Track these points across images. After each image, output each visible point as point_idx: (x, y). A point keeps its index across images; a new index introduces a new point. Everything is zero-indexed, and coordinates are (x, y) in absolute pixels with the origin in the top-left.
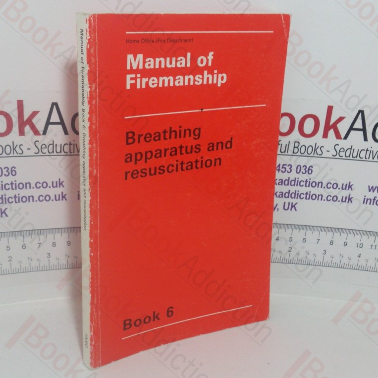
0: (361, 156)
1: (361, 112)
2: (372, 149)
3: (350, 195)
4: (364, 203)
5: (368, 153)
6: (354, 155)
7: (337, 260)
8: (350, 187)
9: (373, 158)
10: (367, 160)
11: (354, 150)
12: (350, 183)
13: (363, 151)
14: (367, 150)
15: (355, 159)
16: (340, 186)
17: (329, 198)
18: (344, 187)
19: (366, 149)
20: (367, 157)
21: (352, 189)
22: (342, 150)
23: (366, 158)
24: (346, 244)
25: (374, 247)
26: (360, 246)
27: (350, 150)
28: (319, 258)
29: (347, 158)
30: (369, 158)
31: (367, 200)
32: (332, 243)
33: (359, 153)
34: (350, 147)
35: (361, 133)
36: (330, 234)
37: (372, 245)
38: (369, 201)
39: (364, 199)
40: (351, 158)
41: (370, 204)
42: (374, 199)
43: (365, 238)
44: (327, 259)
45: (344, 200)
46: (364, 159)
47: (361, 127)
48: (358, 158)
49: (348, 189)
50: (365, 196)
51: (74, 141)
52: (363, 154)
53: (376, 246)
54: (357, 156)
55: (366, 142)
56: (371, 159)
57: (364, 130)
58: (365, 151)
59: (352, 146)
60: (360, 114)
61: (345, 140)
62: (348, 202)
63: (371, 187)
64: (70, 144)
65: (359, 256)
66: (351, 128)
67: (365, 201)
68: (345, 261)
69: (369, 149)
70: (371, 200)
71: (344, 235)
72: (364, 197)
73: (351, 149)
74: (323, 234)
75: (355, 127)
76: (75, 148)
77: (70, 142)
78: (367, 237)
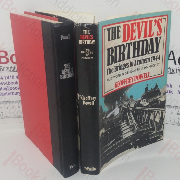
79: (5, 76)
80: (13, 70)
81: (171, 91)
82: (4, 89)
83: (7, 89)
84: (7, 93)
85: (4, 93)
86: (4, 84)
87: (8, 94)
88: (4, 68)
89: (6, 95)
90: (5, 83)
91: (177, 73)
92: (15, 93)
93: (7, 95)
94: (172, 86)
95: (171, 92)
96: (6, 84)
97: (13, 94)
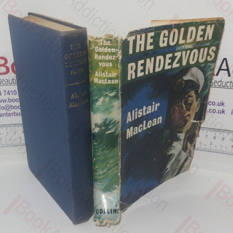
0: (228, 86)
1: (225, 59)
3: (223, 109)
4: (232, 114)
5: (232, 84)
6: (224, 85)
7: (219, 148)
8: (223, 104)
11: (223, 82)
12: (222, 102)
13: (228, 83)
14: (231, 82)
16: (216, 104)
17: (211, 111)
18: (219, 104)
19: (230, 81)
21: (224, 106)
22: (216, 82)
24: (223, 139)
28: (208, 147)
29: (219, 87)
32: (215, 138)
33: (226, 83)
34: (220, 80)
35: (226, 72)
36: (213, 133)
40: (221, 87)
44: (213, 147)
45: (220, 112)
47: (225, 68)
48: (226, 87)
49: (222, 106)
52: (229, 84)
54: (225, 86)
55: (229, 77)
57: (228, 70)
58: (230, 83)
61: (217, 76)
62: (222, 113)
65: (232, 147)
66: (220, 69)
68: (224, 149)
71: (222, 134)
73: (221, 81)
74: (209, 132)
75: (222, 68)
79: (4, 91)
80: (15, 83)
81: (224, 110)
82: (3, 108)
83: (7, 108)
84: (7, 113)
85: (3, 114)
86: (4, 102)
87: (9, 115)
88: (3, 81)
89: (5, 116)
90: (4, 100)
91: (231, 87)
92: (18, 113)
93: (7, 116)
94: (224, 104)
95: (223, 112)
96: (6, 102)
97: (15, 114)
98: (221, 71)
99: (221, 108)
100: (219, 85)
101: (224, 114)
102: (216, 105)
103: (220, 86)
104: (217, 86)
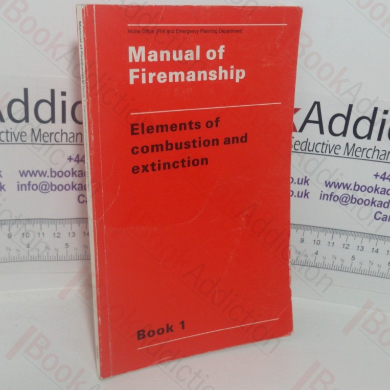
0: (317, 150)
1: (317, 104)
2: (328, 143)
3: (306, 190)
4: (320, 199)
5: (325, 146)
6: (311, 148)
7: (293, 257)
8: (306, 181)
9: (330, 152)
10: (324, 154)
11: (310, 143)
12: (306, 177)
13: (319, 145)
14: (323, 144)
15: (311, 152)
16: (296, 181)
18: (300, 182)
19: (322, 142)
20: (324, 150)
21: (308, 185)
22: (298, 143)
23: (322, 152)
24: (302, 241)
25: (331, 244)
26: (318, 243)
27: (305, 143)
29: (303, 151)
30: (325, 152)
31: (324, 195)
33: (315, 146)
35: (317, 126)
37: (329, 243)
38: (326, 197)
39: (321, 194)
40: (307, 151)
41: (327, 199)
42: (331, 195)
43: (322, 235)
45: (300, 195)
46: (320, 153)
47: (317, 119)
48: (314, 152)
49: (305, 184)
50: (322, 192)
51: (11, 129)
52: (319, 148)
53: (333, 243)
54: (313, 150)
55: (322, 135)
56: (327, 153)
57: (320, 122)
58: (322, 145)
59: (308, 139)
60: (316, 105)
61: (300, 133)
62: (305, 197)
63: (327, 183)
64: (7, 132)
65: (317, 253)
66: (307, 121)
67: (323, 196)
68: (302, 258)
69: (326, 143)
70: (328, 195)
71: (300, 232)
72: (320, 193)
73: (307, 142)
75: (310, 119)
76: (13, 136)
77: (7, 130)
78: (324, 234)
98: (308, 125)
99: (302, 188)
100: (303, 148)
101: (308, 197)
102: (295, 183)
103: (305, 149)
104: (300, 151)
